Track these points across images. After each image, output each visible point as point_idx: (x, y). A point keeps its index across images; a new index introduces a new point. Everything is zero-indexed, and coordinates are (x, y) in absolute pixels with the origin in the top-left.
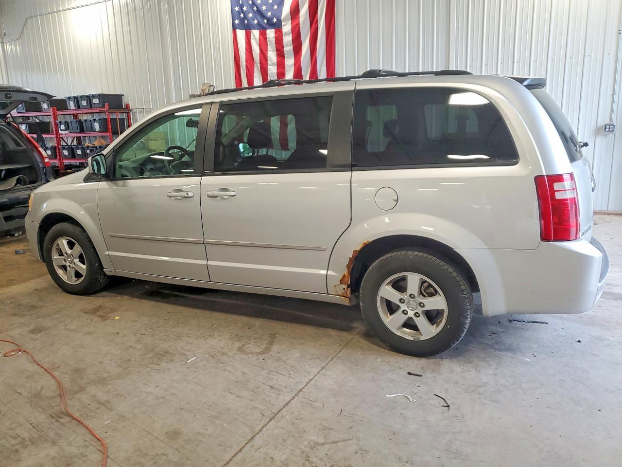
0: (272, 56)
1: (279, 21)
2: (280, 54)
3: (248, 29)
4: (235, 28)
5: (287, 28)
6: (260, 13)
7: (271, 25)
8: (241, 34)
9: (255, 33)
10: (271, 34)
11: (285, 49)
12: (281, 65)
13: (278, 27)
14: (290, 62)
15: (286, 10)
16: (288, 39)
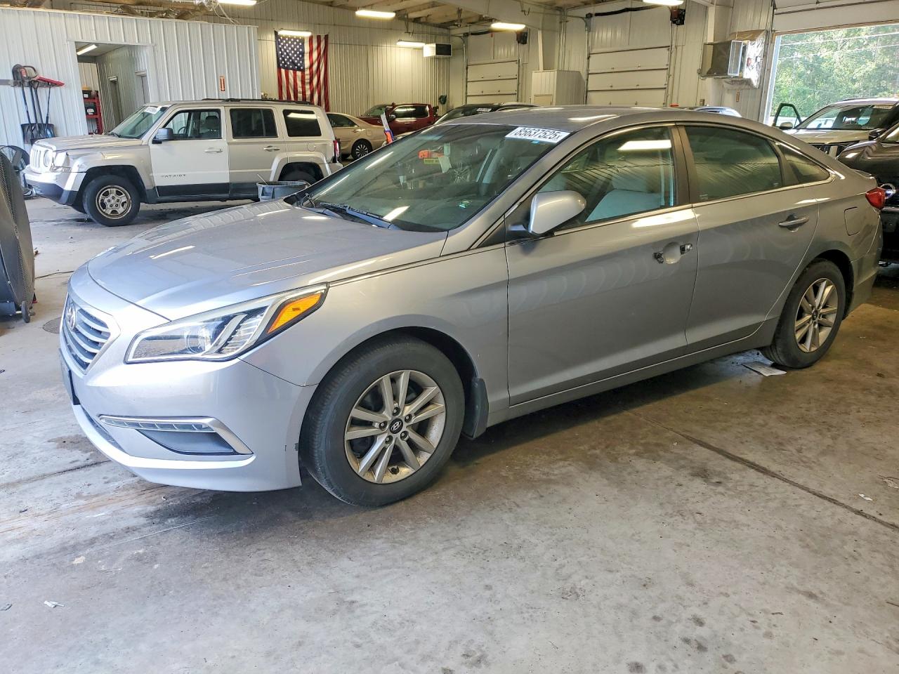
0: (299, 83)
1: (304, 68)
2: (303, 83)
3: (287, 69)
4: (279, 68)
5: (307, 72)
6: (293, 62)
7: (299, 69)
8: (283, 71)
9: (291, 72)
10: (299, 73)
11: (306, 81)
12: (303, 88)
13: (303, 71)
14: (307, 87)
15: (307, 64)
16: (307, 77)
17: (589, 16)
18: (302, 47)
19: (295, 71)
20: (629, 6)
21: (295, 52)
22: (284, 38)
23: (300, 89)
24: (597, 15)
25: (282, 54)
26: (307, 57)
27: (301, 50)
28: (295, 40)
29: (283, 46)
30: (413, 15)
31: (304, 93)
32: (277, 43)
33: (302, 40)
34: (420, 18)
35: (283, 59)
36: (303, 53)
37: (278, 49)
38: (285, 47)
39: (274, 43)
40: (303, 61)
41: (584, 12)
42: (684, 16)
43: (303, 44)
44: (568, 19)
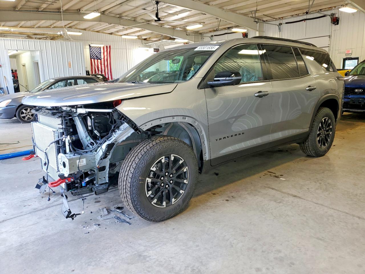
0: (99, 65)
2: (101, 64)
3: (94, 59)
4: (91, 59)
5: (102, 60)
6: (97, 57)
7: (99, 59)
8: (93, 60)
9: (96, 60)
10: (99, 61)
11: (102, 63)
12: (101, 66)
13: (101, 60)
14: (103, 66)
17: (212, 36)
18: (100, 50)
19: (97, 60)
20: (227, 32)
21: (98, 53)
22: (93, 47)
23: (100, 67)
24: (215, 36)
25: (92, 53)
26: (102, 54)
27: (100, 51)
28: (97, 48)
29: (92, 50)
30: (144, 37)
31: (101, 68)
32: (90, 49)
33: (100, 48)
34: (146, 38)
35: (93, 55)
36: (100, 53)
37: (91, 51)
38: (93, 51)
39: (89, 49)
40: (101, 56)
41: (210, 34)
42: (247, 35)
43: (101, 49)
44: (204, 37)
